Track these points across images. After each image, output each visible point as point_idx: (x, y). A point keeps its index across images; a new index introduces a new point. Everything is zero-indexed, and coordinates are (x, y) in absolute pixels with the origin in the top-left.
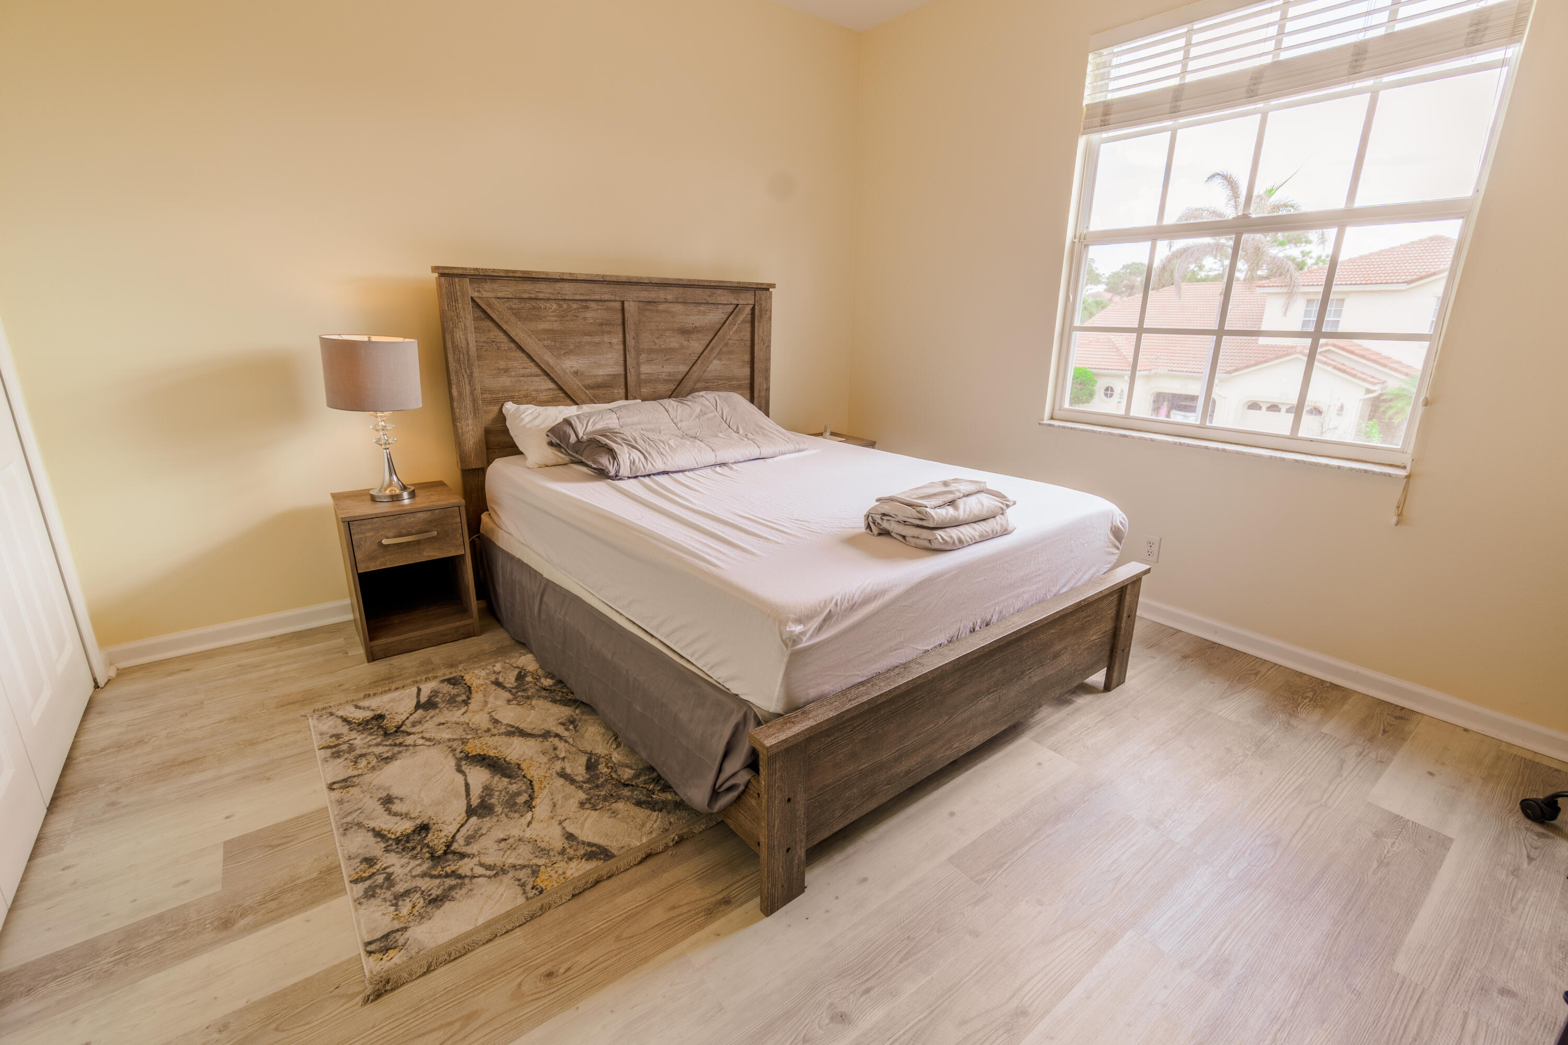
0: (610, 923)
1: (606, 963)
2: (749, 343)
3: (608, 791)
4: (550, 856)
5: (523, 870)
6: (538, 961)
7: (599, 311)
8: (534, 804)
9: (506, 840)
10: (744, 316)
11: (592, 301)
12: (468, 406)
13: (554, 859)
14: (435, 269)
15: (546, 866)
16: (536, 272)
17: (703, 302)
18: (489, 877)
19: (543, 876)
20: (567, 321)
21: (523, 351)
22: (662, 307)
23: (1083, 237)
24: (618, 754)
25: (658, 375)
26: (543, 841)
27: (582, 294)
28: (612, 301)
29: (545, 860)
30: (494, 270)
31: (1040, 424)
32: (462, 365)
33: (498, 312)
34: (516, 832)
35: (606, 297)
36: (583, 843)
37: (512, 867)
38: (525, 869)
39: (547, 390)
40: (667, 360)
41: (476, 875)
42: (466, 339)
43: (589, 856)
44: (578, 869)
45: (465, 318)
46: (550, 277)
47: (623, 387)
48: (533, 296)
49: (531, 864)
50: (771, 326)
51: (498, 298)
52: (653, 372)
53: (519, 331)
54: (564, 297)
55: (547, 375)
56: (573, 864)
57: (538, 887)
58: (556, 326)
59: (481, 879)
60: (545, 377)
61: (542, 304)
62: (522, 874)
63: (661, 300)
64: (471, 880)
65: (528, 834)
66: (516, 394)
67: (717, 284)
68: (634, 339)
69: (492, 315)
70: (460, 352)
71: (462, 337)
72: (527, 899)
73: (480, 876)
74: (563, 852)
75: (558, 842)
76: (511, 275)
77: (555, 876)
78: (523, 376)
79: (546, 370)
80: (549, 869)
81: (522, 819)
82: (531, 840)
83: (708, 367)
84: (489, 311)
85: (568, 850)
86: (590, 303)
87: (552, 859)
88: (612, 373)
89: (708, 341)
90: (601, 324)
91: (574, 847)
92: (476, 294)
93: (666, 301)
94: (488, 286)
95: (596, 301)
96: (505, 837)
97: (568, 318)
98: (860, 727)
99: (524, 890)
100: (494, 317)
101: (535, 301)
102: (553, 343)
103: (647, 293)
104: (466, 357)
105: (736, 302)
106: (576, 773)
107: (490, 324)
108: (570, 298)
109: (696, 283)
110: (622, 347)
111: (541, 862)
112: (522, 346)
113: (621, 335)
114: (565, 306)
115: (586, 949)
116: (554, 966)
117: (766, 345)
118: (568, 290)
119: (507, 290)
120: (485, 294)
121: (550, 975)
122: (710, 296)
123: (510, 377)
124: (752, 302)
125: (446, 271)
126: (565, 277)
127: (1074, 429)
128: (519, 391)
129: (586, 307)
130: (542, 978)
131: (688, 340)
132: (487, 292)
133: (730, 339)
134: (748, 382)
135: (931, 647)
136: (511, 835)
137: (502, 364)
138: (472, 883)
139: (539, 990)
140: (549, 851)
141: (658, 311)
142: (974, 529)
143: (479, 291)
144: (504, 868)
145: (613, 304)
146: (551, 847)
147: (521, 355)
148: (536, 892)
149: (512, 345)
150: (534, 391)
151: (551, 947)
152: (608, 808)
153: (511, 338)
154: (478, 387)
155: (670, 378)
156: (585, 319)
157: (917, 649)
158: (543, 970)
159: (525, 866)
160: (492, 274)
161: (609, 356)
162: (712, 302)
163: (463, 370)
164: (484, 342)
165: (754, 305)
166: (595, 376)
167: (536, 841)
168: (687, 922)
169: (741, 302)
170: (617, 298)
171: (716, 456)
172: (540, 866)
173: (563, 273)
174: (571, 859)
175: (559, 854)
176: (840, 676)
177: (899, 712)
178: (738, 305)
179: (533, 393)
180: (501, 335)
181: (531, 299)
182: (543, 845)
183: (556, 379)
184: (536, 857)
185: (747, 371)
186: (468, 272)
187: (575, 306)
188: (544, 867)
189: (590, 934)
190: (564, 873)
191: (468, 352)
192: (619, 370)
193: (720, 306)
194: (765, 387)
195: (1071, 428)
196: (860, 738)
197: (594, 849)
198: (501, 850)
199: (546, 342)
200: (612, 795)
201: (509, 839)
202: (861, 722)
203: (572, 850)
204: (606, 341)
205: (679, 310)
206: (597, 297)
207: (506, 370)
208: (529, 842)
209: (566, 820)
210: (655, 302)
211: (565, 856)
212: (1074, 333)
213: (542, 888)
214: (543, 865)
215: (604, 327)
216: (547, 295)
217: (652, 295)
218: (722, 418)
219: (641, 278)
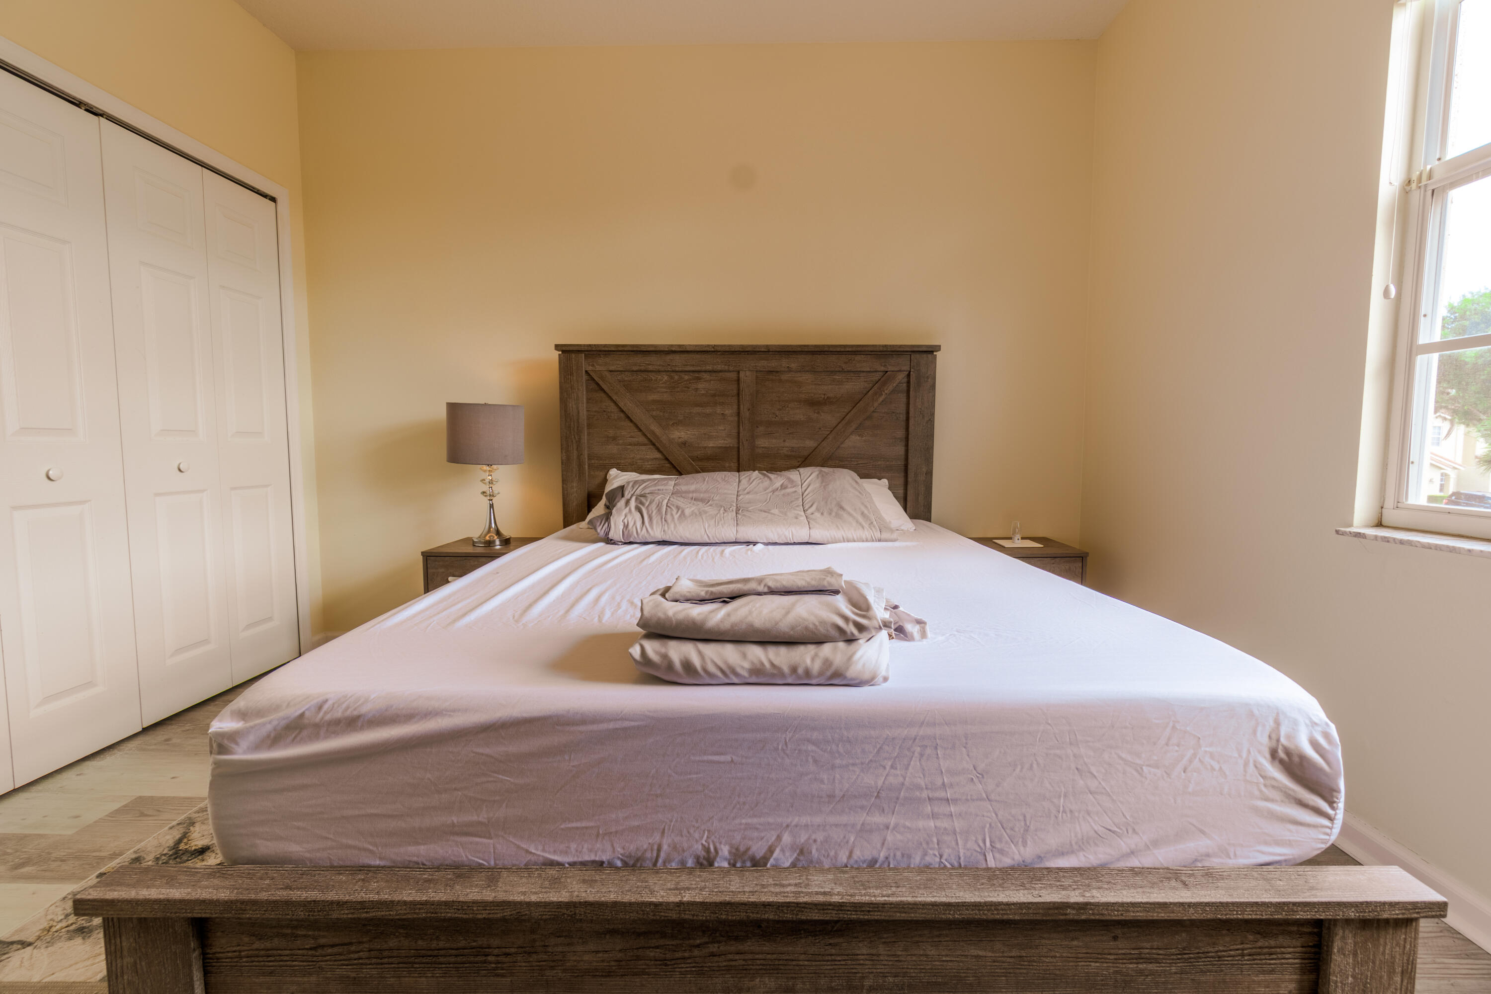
2: (903, 417)
7: (712, 382)
10: (895, 385)
11: (705, 371)
12: (574, 470)
14: (557, 347)
16: (644, 345)
17: (837, 369)
20: (678, 392)
21: (631, 421)
22: (785, 377)
23: (1424, 177)
25: (778, 449)
27: (693, 365)
28: (725, 371)
30: (605, 346)
31: (1337, 532)
32: (572, 431)
33: (610, 383)
35: (719, 367)
39: (652, 459)
40: (790, 433)
42: (578, 408)
45: (578, 389)
46: (658, 350)
47: (735, 460)
48: (643, 368)
50: (934, 396)
51: (610, 371)
52: (773, 446)
53: (627, 403)
54: (674, 369)
55: (654, 445)
58: (666, 397)
60: (652, 447)
61: (653, 376)
63: (783, 369)
66: (623, 461)
67: (854, 349)
68: (749, 410)
69: (604, 386)
70: (571, 420)
71: (574, 406)
76: (621, 349)
78: (630, 444)
79: (652, 439)
83: (842, 443)
84: (601, 383)
86: (703, 374)
88: (724, 445)
89: (845, 414)
90: (714, 395)
92: (590, 368)
93: (790, 370)
94: (601, 360)
95: (710, 372)
97: (679, 389)
98: (336, 950)
100: (605, 389)
101: (646, 373)
102: (661, 414)
103: (766, 362)
104: (576, 424)
105: (883, 369)
107: (603, 395)
108: (680, 369)
109: (826, 349)
110: (736, 419)
112: (629, 415)
113: (735, 407)
114: (676, 377)
117: (926, 419)
118: (678, 361)
119: (618, 363)
120: (598, 368)
122: (846, 363)
123: (617, 445)
124: (907, 368)
125: (567, 349)
126: (674, 349)
127: (1410, 543)
128: (625, 458)
129: (699, 379)
131: (818, 413)
132: (600, 366)
133: (873, 412)
134: (901, 463)
135: (570, 859)
137: (611, 433)
141: (780, 381)
142: (744, 656)
143: (593, 365)
145: (728, 375)
147: (630, 424)
149: (622, 415)
150: (640, 459)
153: (620, 408)
154: (586, 453)
155: (793, 454)
156: (696, 390)
157: (527, 851)
160: (603, 349)
161: (721, 428)
162: (849, 369)
163: (573, 437)
164: (595, 412)
165: (910, 372)
166: (705, 448)
169: (890, 368)
170: (731, 368)
171: (737, 531)
173: (672, 346)
176: (327, 838)
177: (442, 959)
178: (887, 372)
179: (639, 461)
180: (612, 404)
181: (641, 371)
183: (661, 449)
185: (900, 450)
186: (583, 349)
187: (686, 377)
191: (578, 420)
192: (731, 442)
193: (862, 374)
194: (924, 470)
195: (1402, 542)
196: (338, 972)
199: (654, 413)
202: (336, 940)
204: (718, 412)
205: (807, 380)
206: (709, 368)
207: (614, 438)
210: (777, 372)
212: (1419, 358)
215: (717, 398)
216: (656, 367)
217: (773, 364)
218: (802, 495)
219: (757, 346)
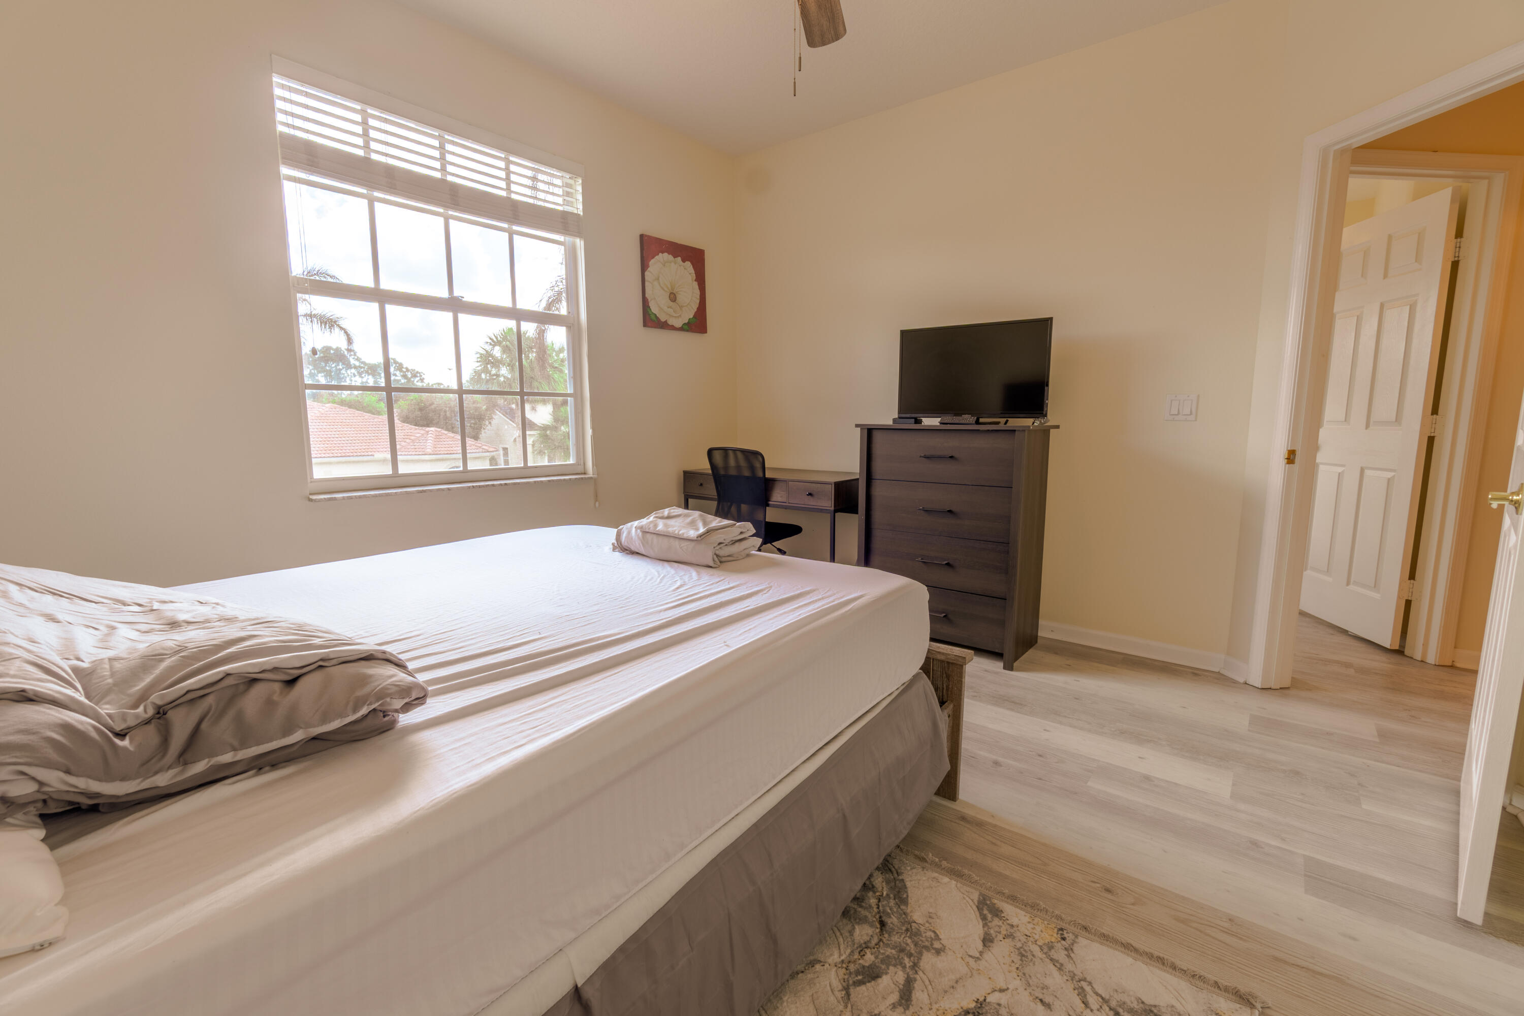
0: (1039, 874)
1: (1068, 864)
3: (903, 936)
4: (1023, 944)
5: (1057, 959)
6: (1108, 903)
8: (973, 1005)
9: (1041, 1000)
13: (1023, 939)
15: (1036, 941)
18: (1090, 983)
19: (1048, 938)
24: (831, 955)
26: (1013, 962)
29: (1031, 946)
34: (1024, 997)
36: (985, 925)
37: (1062, 970)
38: (1054, 957)
41: (1100, 1000)
43: (997, 913)
44: (1015, 915)
49: (1044, 956)
56: (1015, 921)
57: (1059, 935)
59: (1100, 992)
62: (1060, 955)
64: (1109, 1000)
65: (1015, 983)
72: (1076, 936)
73: (1097, 994)
74: (1010, 936)
75: (1002, 949)
77: (1038, 929)
80: (1037, 937)
81: (1003, 1002)
82: (1020, 974)
85: (1004, 932)
87: (1025, 940)
91: (997, 929)
96: (1039, 1004)
99: (1073, 944)
106: (893, 986)
111: (1036, 949)
115: (1071, 879)
116: (1101, 891)
121: (1108, 890)
130: (1115, 894)
136: (1031, 999)
138: (1111, 996)
139: (1123, 892)
140: (1018, 949)
144: (1069, 978)
146: (1012, 950)
148: (1065, 933)
151: (1091, 900)
152: (927, 925)
158: (1109, 896)
159: (1051, 960)
167: (1017, 968)
168: (998, 833)
172: (1040, 947)
174: (1012, 926)
175: (1014, 938)
182: (1017, 959)
184: (1033, 956)
188: (1038, 942)
189: (1059, 882)
190: (1029, 922)
197: (985, 912)
198: (1056, 996)
200: (907, 930)
201: (1037, 997)
203: (1002, 929)
208: (1024, 974)
209: (971, 956)
211: (1012, 931)
213: (1058, 931)
214: (1036, 944)
